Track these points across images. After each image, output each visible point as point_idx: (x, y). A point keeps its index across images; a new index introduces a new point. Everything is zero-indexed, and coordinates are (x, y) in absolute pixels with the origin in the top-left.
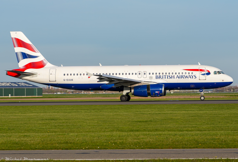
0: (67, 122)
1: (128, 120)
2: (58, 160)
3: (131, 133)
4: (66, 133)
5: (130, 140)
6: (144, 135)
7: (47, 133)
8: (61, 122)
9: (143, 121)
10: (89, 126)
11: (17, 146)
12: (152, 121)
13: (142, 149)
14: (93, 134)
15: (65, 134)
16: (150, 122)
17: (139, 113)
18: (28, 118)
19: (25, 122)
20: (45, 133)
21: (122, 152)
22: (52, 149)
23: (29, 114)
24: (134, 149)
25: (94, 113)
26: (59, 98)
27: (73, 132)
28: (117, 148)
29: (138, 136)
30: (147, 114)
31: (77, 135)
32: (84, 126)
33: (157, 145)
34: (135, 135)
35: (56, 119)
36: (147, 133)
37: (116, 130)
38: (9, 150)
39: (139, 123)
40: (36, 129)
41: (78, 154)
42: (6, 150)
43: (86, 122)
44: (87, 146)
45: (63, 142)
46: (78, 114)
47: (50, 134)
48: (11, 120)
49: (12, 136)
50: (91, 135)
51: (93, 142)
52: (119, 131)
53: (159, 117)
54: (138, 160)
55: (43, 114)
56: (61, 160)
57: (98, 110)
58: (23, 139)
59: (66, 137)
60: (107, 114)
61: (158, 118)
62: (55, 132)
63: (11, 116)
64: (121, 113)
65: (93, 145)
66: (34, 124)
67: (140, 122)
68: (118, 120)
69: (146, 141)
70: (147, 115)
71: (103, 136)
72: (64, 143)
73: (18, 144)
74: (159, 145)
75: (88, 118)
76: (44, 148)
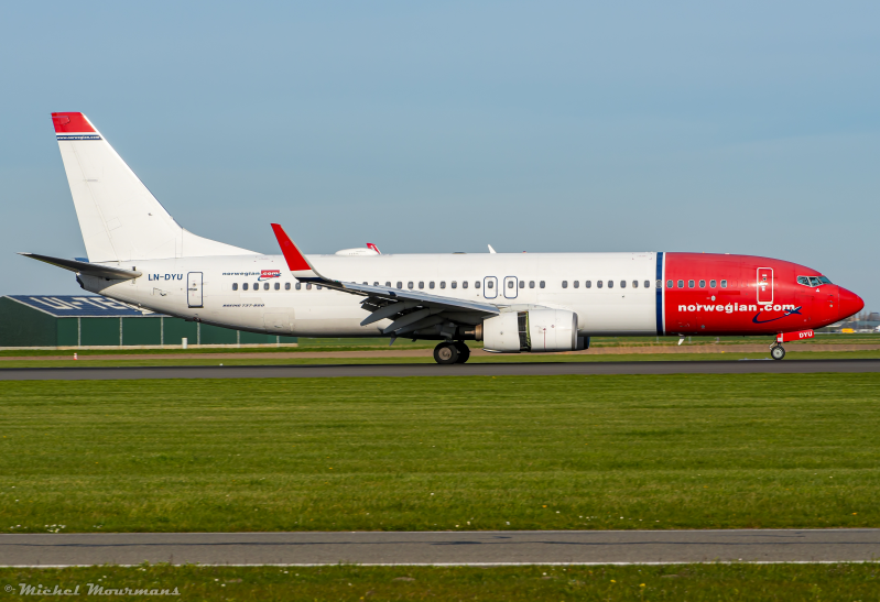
0: (390, 437)
1: (601, 427)
2: (372, 567)
3: (617, 474)
4: (394, 475)
5: (612, 496)
6: (660, 480)
7: (327, 475)
8: (369, 434)
9: (653, 433)
10: (471, 449)
11: (230, 517)
12: (682, 433)
13: (656, 527)
14: (486, 477)
15: (390, 477)
16: (677, 436)
17: (636, 404)
18: (257, 422)
19: (249, 435)
20: (320, 472)
21: (589, 539)
22: (349, 529)
23: (257, 408)
24: (630, 528)
25: (481, 404)
26: (355, 349)
27: (416, 471)
28: (570, 526)
29: (640, 485)
30: (665, 407)
31: (430, 482)
32: (450, 448)
33: (707, 516)
34: (630, 481)
35: (352, 426)
36: (671, 473)
37: (563, 465)
38: (205, 530)
39: (638, 440)
40: (288, 460)
41: (439, 547)
42: (195, 530)
43: (457, 436)
44: (468, 519)
45: (386, 503)
46: (427, 407)
47: (338, 476)
48: (198, 430)
49: (208, 483)
50: (477, 479)
51: (487, 504)
52: (572, 465)
53: (707, 419)
54: (645, 566)
55: (304, 408)
56: (383, 565)
57: (493, 394)
58: (247, 493)
59: (393, 489)
60: (526, 406)
61: (704, 421)
62: (355, 470)
63: (198, 413)
64: (576, 405)
65: (489, 516)
66: (279, 442)
67: (643, 434)
68: (564, 428)
69: (669, 501)
70: (665, 412)
71: (519, 485)
72: (389, 508)
73: (234, 512)
74: (713, 515)
75: (464, 422)
76: (323, 524)
